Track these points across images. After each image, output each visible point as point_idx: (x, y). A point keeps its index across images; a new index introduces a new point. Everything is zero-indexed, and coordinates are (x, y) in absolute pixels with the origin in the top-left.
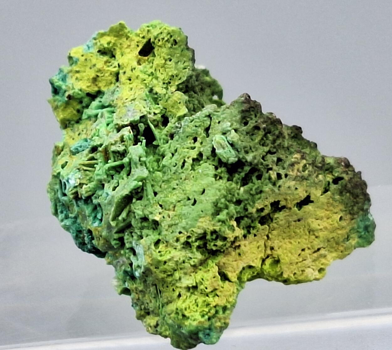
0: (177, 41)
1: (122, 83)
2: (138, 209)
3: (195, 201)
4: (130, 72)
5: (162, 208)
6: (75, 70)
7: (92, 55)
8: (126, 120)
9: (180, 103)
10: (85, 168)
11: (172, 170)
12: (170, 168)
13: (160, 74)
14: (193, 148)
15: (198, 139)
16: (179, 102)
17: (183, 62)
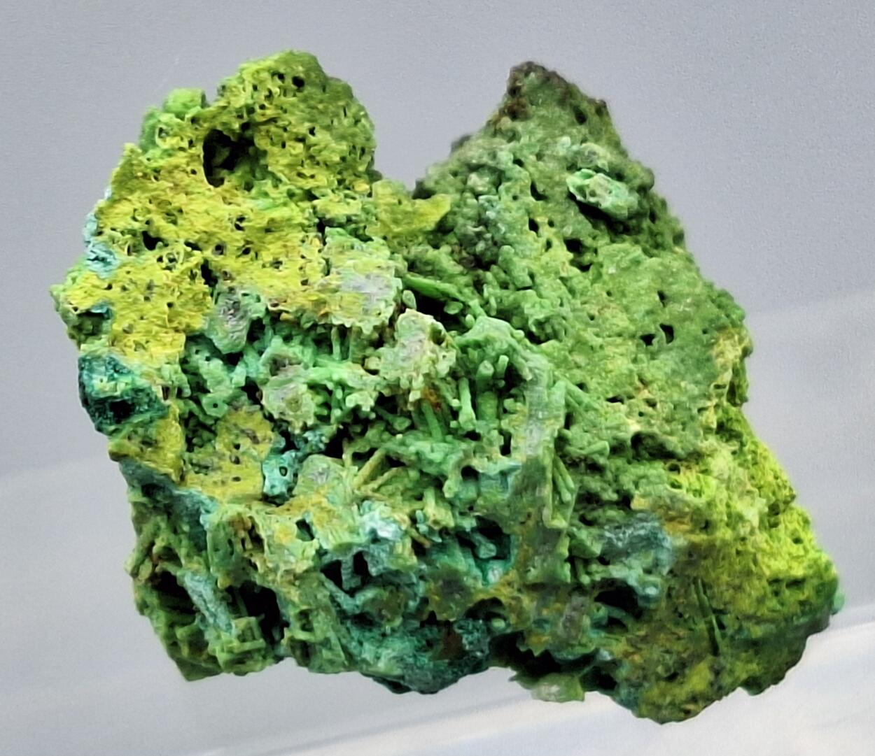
0: (302, 75)
1: (234, 275)
2: (590, 443)
3: (669, 330)
4: (239, 235)
5: (622, 401)
6: (120, 329)
7: (127, 269)
8: (382, 305)
9: (400, 203)
10: (374, 485)
11: (565, 314)
12: (558, 315)
13: (310, 180)
14: (549, 245)
15: (538, 220)
16: (396, 201)
17: (342, 113)
